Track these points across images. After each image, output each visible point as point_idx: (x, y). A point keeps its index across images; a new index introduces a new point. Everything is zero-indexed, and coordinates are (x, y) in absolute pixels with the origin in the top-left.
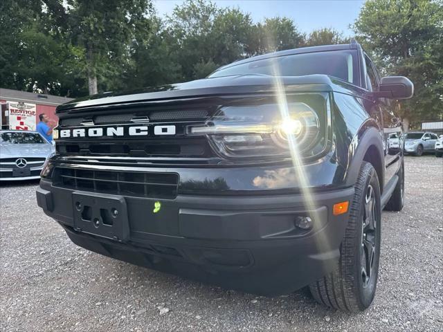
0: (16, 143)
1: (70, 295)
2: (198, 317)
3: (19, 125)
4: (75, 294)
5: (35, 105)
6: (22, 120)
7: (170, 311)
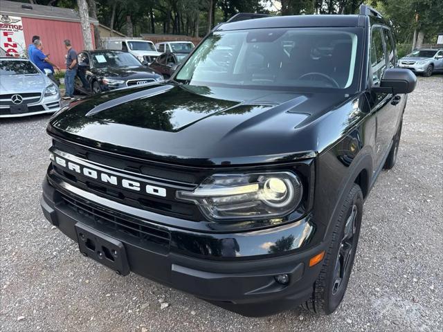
0: (8, 70)
1: (83, 284)
2: (193, 313)
3: (7, 42)
4: (87, 281)
5: (20, 18)
6: (9, 36)
7: (169, 305)
